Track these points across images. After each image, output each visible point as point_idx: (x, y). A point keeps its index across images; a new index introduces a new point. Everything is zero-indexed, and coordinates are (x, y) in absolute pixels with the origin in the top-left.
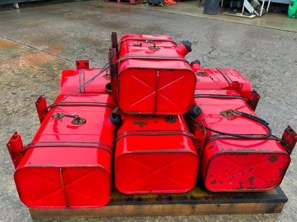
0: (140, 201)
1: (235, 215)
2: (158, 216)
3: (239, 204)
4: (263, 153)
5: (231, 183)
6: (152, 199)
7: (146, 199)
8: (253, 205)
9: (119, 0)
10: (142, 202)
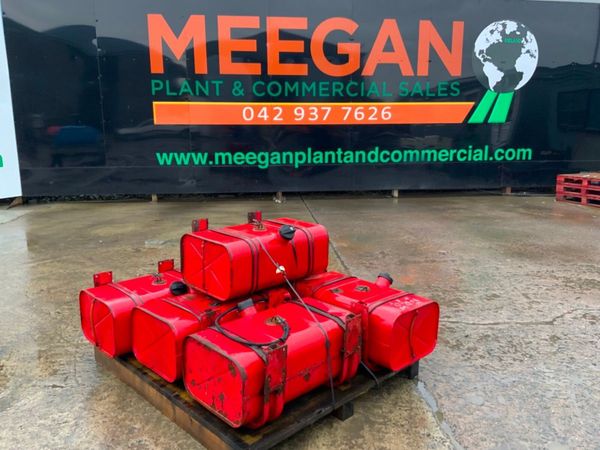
7: (149, 376)
9: (584, 200)
10: (145, 377)
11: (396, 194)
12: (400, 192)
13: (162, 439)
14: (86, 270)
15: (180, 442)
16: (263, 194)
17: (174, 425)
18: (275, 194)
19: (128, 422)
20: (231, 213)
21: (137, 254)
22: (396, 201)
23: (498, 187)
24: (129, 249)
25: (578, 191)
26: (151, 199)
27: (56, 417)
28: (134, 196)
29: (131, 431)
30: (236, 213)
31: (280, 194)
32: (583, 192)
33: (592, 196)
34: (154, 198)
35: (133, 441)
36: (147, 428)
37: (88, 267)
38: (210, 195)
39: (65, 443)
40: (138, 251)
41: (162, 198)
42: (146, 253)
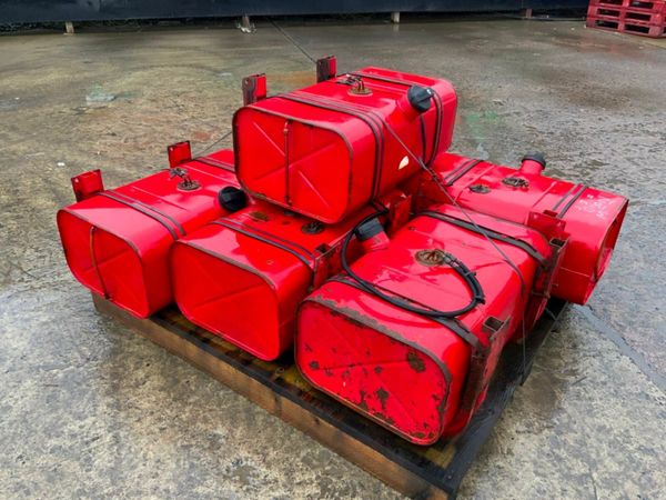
0: (205, 342)
1: (350, 464)
2: (230, 387)
3: (352, 439)
4: (390, 338)
5: (344, 384)
6: (223, 349)
7: (215, 345)
8: (379, 457)
9: (621, 26)
10: (208, 346)
11: (397, 18)
12: (403, 15)
13: (272, 454)
14: (14, 147)
15: (303, 454)
16: (220, 20)
17: (279, 423)
18: (239, 19)
19: (202, 426)
20: (190, 48)
21: (81, 119)
22: (396, 27)
23: (516, 9)
24: (66, 110)
25: (616, 14)
26: (65, 30)
27: (75, 427)
28: (39, 25)
29: (214, 443)
30: (196, 48)
31: (247, 19)
32: (622, 16)
33: (632, 21)
34: (69, 27)
35: (227, 463)
36: (238, 433)
37: (16, 143)
38: (146, 22)
39: (113, 483)
40: (81, 113)
41: (81, 28)
42: (94, 117)
